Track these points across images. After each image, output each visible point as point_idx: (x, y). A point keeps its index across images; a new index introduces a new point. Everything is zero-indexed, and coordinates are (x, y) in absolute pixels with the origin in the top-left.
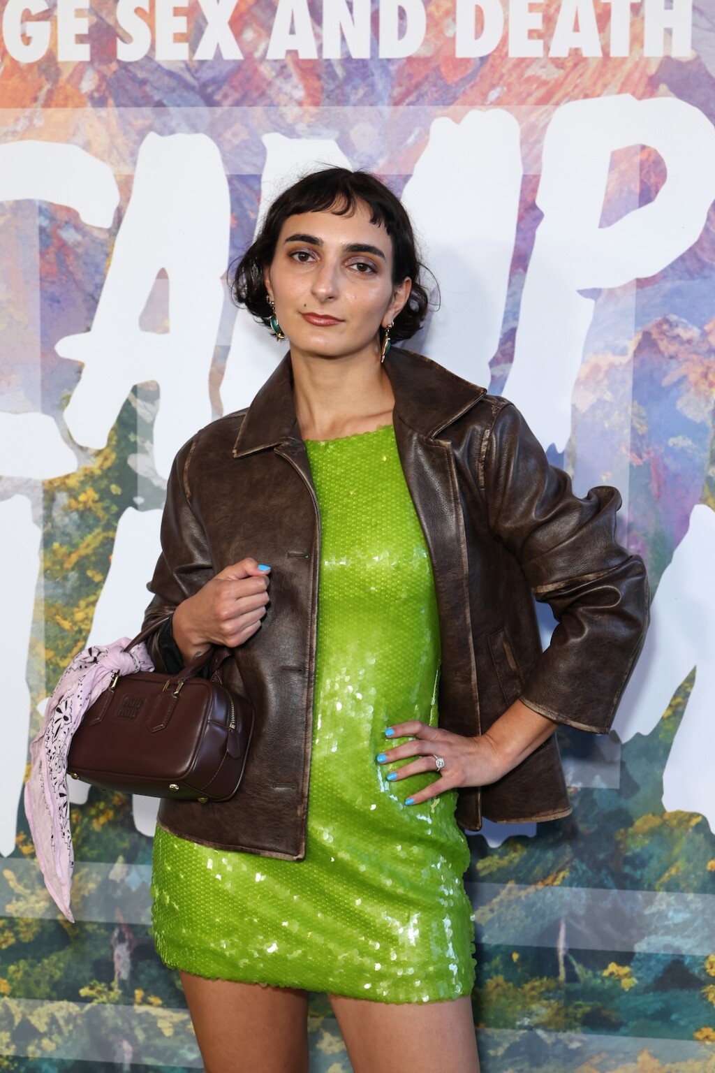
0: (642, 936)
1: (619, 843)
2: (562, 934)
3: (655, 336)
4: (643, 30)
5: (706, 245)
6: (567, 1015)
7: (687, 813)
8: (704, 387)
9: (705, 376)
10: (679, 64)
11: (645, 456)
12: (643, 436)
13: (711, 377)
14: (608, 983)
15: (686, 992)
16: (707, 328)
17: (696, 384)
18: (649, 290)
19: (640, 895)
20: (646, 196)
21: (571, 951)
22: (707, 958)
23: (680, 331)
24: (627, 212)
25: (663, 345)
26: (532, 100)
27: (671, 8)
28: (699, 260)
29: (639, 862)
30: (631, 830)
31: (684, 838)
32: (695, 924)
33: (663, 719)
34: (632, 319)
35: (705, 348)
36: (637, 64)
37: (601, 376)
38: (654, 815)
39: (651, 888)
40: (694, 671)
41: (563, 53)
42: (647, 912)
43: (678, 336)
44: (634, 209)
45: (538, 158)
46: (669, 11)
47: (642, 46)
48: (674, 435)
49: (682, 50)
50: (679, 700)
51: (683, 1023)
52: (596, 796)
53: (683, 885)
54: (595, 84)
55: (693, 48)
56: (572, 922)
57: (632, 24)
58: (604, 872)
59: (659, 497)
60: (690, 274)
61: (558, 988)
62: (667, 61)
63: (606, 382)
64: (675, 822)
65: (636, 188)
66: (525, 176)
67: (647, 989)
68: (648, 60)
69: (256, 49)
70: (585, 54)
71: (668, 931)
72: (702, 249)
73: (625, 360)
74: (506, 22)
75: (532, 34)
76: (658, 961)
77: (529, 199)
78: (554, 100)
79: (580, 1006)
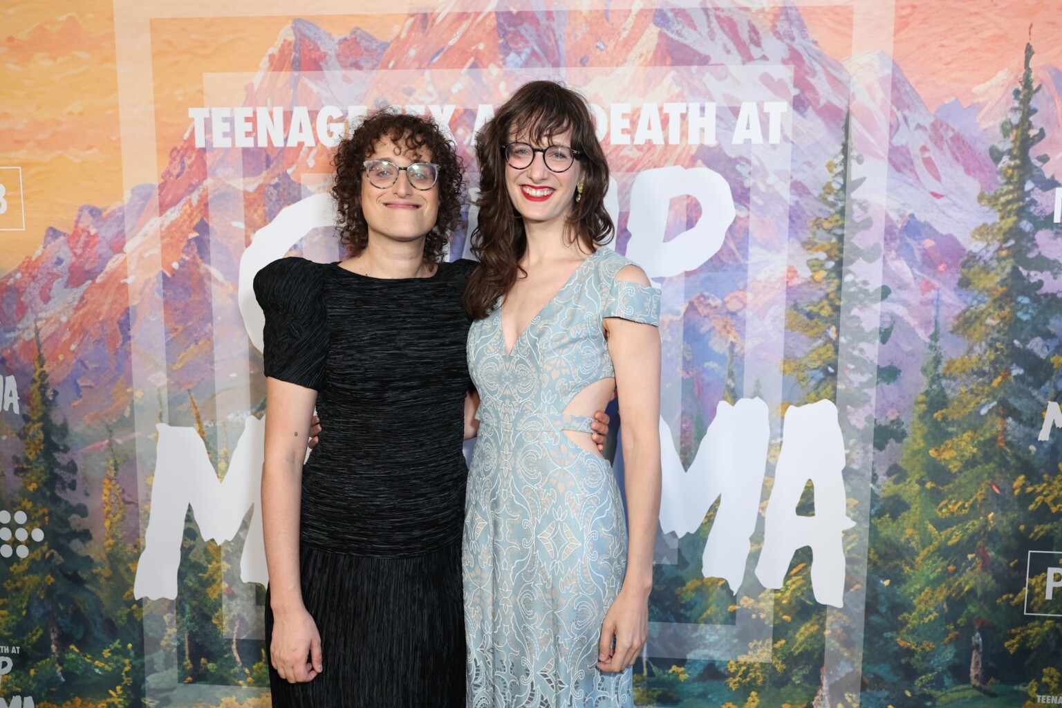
0: (691, 650)
1: (677, 596)
2: (645, 649)
3: (696, 304)
4: (687, 128)
5: (724, 252)
6: (648, 696)
7: (716, 579)
8: (724, 333)
9: (725, 327)
10: (709, 149)
11: (690, 373)
12: (689, 362)
13: (728, 328)
14: (671, 677)
15: (717, 682)
16: (726, 299)
17: (720, 332)
18: (692, 278)
19: (689, 626)
20: (690, 224)
21: (650, 659)
22: (729, 662)
23: (710, 301)
24: (679, 233)
25: (700, 309)
26: (624, 169)
27: (703, 116)
28: (721, 261)
29: (689, 606)
30: (684, 588)
31: (715, 593)
32: (722, 643)
33: (702, 524)
34: (683, 295)
35: (724, 311)
36: (684, 149)
37: (665, 327)
38: (697, 579)
39: (696, 622)
40: (720, 496)
41: (642, 143)
42: (694, 636)
43: (709, 304)
44: (683, 231)
45: (628, 202)
46: (702, 118)
47: (687, 138)
48: (708, 361)
49: (710, 141)
50: (711, 513)
51: (715, 700)
52: (664, 569)
53: (714, 620)
54: (660, 160)
55: (716, 139)
56: (650, 641)
57: (682, 126)
58: (669, 613)
59: (699, 396)
60: (716, 269)
61: (643, 680)
62: (702, 147)
63: (668, 331)
64: (709, 584)
65: (684, 219)
66: (620, 213)
67: (694, 681)
68: (690, 147)
69: (464, 140)
70: (654, 143)
71: (706, 646)
72: (723, 254)
73: (679, 318)
74: (609, 124)
75: (624, 131)
76: (700, 664)
77: (623, 226)
78: (636, 169)
79: (655, 691)
